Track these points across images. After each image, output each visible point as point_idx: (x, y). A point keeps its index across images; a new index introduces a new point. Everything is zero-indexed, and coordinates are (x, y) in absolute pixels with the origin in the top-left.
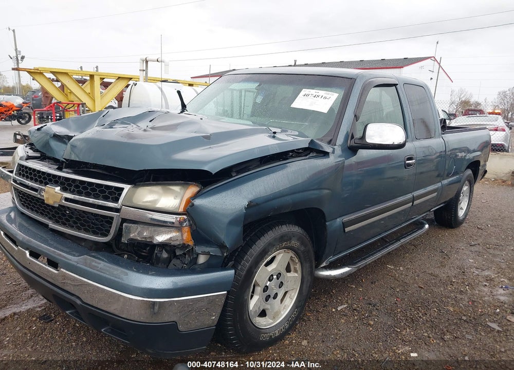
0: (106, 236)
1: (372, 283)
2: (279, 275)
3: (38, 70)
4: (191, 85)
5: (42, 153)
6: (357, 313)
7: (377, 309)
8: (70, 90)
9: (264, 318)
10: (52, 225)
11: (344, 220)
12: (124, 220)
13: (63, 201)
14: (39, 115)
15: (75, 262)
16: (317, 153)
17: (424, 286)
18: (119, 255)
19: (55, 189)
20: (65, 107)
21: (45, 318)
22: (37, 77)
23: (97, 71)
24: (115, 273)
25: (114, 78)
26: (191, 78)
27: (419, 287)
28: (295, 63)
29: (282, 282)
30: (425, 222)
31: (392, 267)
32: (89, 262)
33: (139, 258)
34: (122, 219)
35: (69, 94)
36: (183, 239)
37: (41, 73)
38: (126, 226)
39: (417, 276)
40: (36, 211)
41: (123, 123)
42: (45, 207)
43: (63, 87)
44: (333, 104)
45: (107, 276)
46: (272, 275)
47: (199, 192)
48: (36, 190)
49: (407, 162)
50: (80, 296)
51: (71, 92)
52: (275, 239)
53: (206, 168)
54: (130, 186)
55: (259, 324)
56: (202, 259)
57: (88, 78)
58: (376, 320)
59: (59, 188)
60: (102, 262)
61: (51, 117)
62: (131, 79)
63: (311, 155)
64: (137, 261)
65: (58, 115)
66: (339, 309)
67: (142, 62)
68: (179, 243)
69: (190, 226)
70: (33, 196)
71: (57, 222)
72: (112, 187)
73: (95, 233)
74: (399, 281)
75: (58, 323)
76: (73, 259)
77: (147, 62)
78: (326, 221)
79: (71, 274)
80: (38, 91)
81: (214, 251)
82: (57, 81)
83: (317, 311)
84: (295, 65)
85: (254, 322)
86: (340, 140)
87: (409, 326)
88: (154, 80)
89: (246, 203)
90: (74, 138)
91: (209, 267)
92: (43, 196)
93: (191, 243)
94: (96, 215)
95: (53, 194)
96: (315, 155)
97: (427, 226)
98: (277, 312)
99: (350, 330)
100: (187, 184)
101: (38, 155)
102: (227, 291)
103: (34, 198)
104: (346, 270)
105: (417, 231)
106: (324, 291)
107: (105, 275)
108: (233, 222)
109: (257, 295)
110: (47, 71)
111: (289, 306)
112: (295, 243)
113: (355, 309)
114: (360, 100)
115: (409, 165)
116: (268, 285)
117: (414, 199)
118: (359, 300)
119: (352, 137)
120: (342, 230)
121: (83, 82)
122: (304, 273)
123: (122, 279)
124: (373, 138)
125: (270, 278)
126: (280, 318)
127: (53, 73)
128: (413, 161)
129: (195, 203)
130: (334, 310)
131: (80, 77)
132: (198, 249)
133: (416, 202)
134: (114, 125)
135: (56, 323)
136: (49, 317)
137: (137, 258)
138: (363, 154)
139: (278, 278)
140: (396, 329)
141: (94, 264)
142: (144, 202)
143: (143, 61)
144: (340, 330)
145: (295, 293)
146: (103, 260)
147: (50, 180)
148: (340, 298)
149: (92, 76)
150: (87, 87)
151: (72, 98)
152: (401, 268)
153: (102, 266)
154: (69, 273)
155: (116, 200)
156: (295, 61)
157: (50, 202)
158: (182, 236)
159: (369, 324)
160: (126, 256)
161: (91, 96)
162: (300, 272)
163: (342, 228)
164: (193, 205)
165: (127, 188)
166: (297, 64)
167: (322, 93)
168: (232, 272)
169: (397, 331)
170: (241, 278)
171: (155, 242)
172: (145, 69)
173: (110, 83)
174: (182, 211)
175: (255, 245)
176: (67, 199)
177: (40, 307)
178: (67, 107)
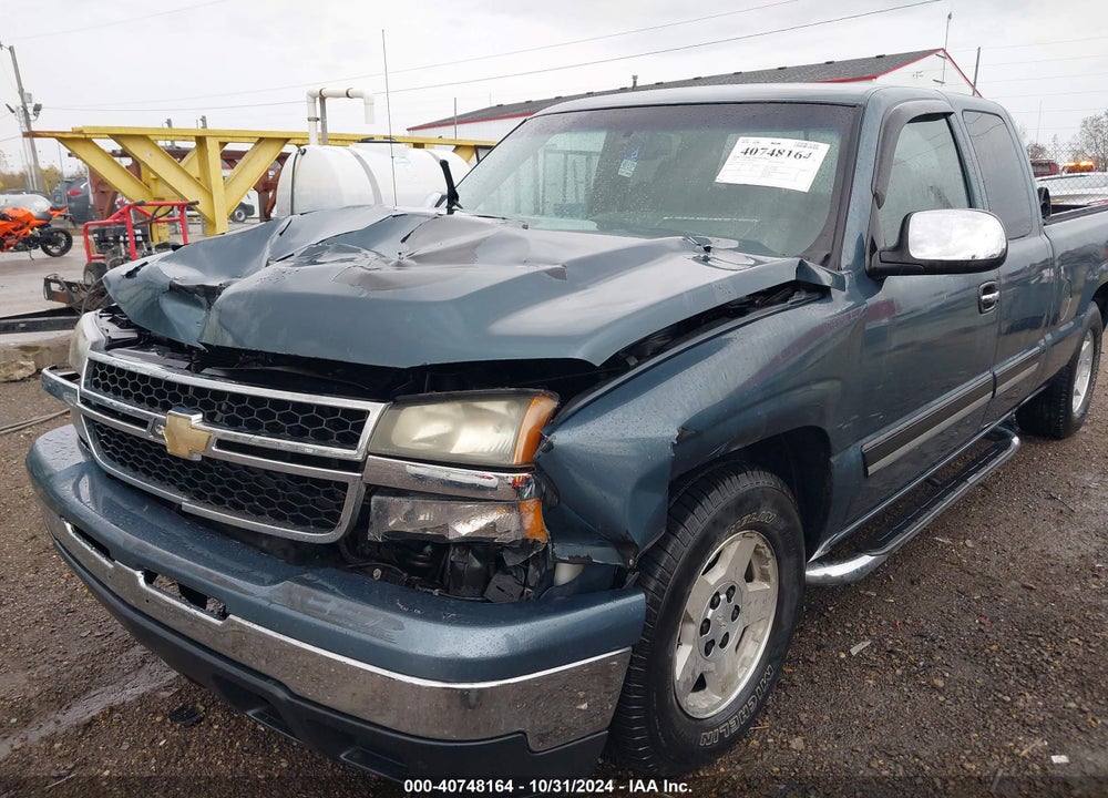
0: (330, 527)
1: (912, 583)
2: (731, 591)
3: (81, 132)
4: (418, 145)
5: (144, 330)
6: (897, 661)
7: (940, 647)
8: (156, 174)
9: (702, 692)
10: (188, 505)
11: (865, 447)
12: (373, 489)
13: (214, 448)
14: (96, 235)
15: (264, 598)
16: (808, 292)
17: (1035, 584)
18: (359, 569)
19: (190, 419)
20: (154, 214)
21: (184, 715)
22: (81, 149)
23: (205, 126)
24: (371, 623)
25: (248, 140)
26: (408, 130)
27: (1024, 587)
28: (635, 82)
29: (737, 608)
30: (1009, 432)
31: (947, 541)
32: (299, 598)
33: (410, 574)
34: (369, 486)
35: (152, 184)
36: (522, 529)
37: (88, 141)
38: (378, 502)
39: (1011, 561)
40: (144, 471)
41: (340, 249)
42: (167, 463)
43: (137, 168)
44: (820, 169)
45: (350, 632)
46: (717, 594)
47: (556, 412)
48: (142, 423)
49: (984, 297)
50: (283, 680)
51: (158, 179)
52: (726, 510)
53: (578, 354)
54: (383, 404)
55: (695, 710)
56: (565, 574)
57: (192, 145)
58: (947, 675)
59: (200, 416)
60: (331, 597)
61: (125, 237)
62: (286, 140)
63: (796, 297)
64: (408, 584)
65: (138, 232)
66: (854, 651)
67: (311, 100)
68: (513, 538)
69: (542, 497)
70: (136, 437)
71: (199, 497)
72: (334, 410)
73: (300, 523)
74: (973, 575)
75: (216, 727)
76: (259, 592)
77: (323, 99)
78: (829, 455)
79: (256, 627)
80: (79, 179)
81: (601, 555)
82: (124, 154)
83: (806, 661)
84: (635, 88)
85: (684, 706)
86: (848, 256)
87: (1026, 686)
88: (343, 140)
89: (672, 432)
90: (225, 293)
91: (583, 593)
92: (162, 437)
93: (542, 537)
94: (300, 479)
95: (188, 432)
96: (803, 297)
97: (1016, 440)
98: (729, 676)
99: (893, 705)
100: (528, 394)
101: (130, 334)
102: (633, 646)
103: (136, 440)
104: (864, 560)
105: (998, 453)
106: (808, 609)
107: (344, 631)
108: (646, 483)
109: (688, 643)
110: (101, 134)
111: (752, 660)
112: (767, 515)
113: (891, 651)
114: (881, 157)
115: (988, 304)
116: (709, 617)
117: (995, 382)
118: (895, 626)
119: (873, 248)
120: (862, 472)
121: (179, 154)
122: (784, 582)
123: (391, 641)
124: (923, 245)
125: (713, 600)
126: (735, 688)
127: (116, 137)
128: (996, 294)
129: (555, 442)
130: (843, 656)
131: (169, 143)
132: (559, 550)
133: (1001, 389)
134: (320, 255)
135: (211, 725)
136: (194, 712)
137: (405, 575)
138: (896, 285)
139: (729, 600)
140: (1000, 695)
141: (311, 601)
142: (415, 442)
143: (315, 98)
144: (869, 706)
145: (766, 628)
146: (333, 592)
147: (176, 398)
148: (849, 625)
149: (201, 140)
150: (192, 164)
151: (160, 191)
152: (969, 543)
153: (334, 607)
154: (250, 625)
155: (351, 441)
156: (635, 78)
157: (182, 451)
158: (521, 522)
159: (935, 687)
160: (377, 573)
161: (203, 183)
162: (774, 579)
163: (862, 467)
164: (551, 446)
165: (375, 409)
166: (638, 84)
167: (788, 144)
168: (641, 597)
169: (1005, 702)
170: (657, 609)
171: (451, 537)
172: (319, 116)
173: (241, 154)
174: (520, 461)
175: (682, 529)
176: (222, 444)
177: (166, 688)
178: (159, 214)
